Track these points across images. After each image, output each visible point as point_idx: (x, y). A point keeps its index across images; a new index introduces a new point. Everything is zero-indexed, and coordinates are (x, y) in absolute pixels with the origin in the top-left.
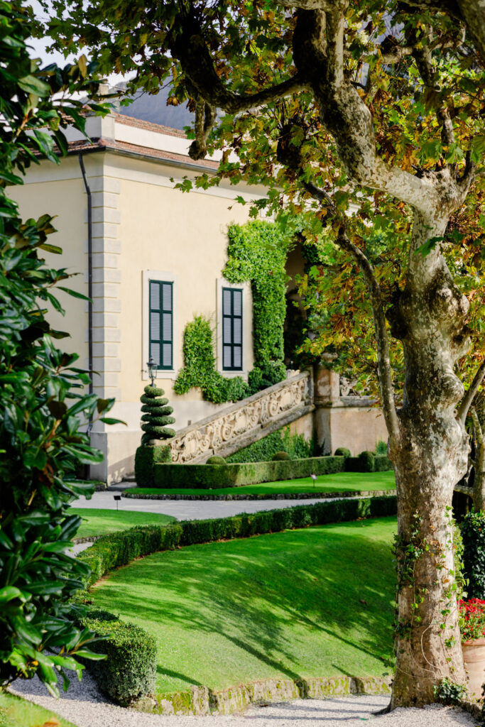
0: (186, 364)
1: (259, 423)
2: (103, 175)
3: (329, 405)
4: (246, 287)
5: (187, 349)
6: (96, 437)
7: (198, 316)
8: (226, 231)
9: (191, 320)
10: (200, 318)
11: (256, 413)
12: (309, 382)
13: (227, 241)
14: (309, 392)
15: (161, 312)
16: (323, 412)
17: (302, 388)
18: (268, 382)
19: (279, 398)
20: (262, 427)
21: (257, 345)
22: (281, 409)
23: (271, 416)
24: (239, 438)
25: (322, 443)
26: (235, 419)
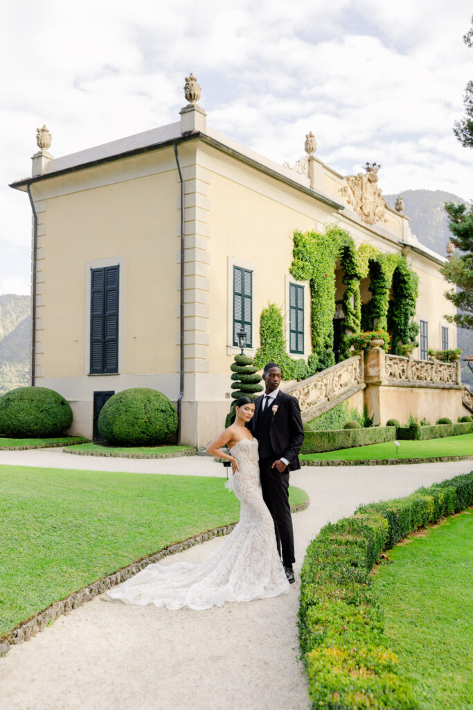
0: (262, 344)
1: (326, 396)
2: (195, 164)
3: (378, 384)
4: (306, 284)
5: (263, 331)
6: (187, 404)
7: (271, 304)
8: (292, 237)
9: (267, 307)
10: (273, 305)
11: (324, 388)
12: (360, 364)
13: (293, 243)
14: (360, 373)
15: (243, 296)
16: (372, 390)
17: (355, 369)
18: (322, 365)
19: (340, 376)
20: (328, 400)
21: (315, 334)
22: (341, 385)
23: (334, 391)
24: (312, 409)
25: (372, 416)
26: (308, 392)
